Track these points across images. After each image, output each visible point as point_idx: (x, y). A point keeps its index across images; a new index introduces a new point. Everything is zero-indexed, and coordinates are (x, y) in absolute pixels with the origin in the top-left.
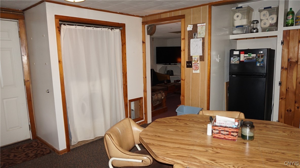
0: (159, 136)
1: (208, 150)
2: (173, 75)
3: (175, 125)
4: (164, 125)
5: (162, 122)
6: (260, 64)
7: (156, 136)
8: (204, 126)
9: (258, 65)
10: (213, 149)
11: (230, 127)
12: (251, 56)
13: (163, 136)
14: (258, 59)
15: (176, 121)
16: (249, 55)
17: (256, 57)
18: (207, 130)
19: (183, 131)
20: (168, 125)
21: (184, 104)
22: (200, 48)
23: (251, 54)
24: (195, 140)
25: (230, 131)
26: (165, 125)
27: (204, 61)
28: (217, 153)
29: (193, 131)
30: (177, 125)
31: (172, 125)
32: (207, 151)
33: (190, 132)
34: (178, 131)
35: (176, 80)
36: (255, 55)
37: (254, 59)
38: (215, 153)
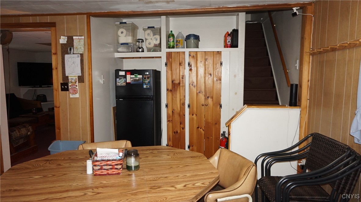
0: (15, 190)
1: (87, 193)
2: (46, 101)
3: (43, 169)
4: (25, 171)
5: (22, 169)
6: (146, 86)
7: (11, 190)
8: (83, 163)
9: (145, 86)
10: (93, 190)
11: (113, 160)
12: (138, 78)
13: (23, 188)
14: (145, 81)
15: (45, 163)
16: (135, 76)
17: (142, 79)
18: (86, 168)
19: (54, 175)
20: (32, 171)
21: (60, 139)
22: (77, 66)
23: (137, 75)
24: (71, 184)
25: (114, 164)
26: (26, 173)
27: (83, 82)
28: (98, 193)
29: (68, 172)
30: (46, 168)
31: (38, 170)
32: (85, 194)
33: (65, 174)
34: (47, 176)
35: (51, 107)
36: (141, 76)
37: (140, 80)
38: (95, 195)
